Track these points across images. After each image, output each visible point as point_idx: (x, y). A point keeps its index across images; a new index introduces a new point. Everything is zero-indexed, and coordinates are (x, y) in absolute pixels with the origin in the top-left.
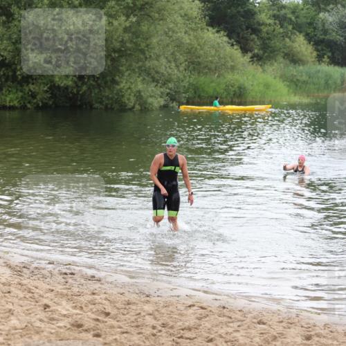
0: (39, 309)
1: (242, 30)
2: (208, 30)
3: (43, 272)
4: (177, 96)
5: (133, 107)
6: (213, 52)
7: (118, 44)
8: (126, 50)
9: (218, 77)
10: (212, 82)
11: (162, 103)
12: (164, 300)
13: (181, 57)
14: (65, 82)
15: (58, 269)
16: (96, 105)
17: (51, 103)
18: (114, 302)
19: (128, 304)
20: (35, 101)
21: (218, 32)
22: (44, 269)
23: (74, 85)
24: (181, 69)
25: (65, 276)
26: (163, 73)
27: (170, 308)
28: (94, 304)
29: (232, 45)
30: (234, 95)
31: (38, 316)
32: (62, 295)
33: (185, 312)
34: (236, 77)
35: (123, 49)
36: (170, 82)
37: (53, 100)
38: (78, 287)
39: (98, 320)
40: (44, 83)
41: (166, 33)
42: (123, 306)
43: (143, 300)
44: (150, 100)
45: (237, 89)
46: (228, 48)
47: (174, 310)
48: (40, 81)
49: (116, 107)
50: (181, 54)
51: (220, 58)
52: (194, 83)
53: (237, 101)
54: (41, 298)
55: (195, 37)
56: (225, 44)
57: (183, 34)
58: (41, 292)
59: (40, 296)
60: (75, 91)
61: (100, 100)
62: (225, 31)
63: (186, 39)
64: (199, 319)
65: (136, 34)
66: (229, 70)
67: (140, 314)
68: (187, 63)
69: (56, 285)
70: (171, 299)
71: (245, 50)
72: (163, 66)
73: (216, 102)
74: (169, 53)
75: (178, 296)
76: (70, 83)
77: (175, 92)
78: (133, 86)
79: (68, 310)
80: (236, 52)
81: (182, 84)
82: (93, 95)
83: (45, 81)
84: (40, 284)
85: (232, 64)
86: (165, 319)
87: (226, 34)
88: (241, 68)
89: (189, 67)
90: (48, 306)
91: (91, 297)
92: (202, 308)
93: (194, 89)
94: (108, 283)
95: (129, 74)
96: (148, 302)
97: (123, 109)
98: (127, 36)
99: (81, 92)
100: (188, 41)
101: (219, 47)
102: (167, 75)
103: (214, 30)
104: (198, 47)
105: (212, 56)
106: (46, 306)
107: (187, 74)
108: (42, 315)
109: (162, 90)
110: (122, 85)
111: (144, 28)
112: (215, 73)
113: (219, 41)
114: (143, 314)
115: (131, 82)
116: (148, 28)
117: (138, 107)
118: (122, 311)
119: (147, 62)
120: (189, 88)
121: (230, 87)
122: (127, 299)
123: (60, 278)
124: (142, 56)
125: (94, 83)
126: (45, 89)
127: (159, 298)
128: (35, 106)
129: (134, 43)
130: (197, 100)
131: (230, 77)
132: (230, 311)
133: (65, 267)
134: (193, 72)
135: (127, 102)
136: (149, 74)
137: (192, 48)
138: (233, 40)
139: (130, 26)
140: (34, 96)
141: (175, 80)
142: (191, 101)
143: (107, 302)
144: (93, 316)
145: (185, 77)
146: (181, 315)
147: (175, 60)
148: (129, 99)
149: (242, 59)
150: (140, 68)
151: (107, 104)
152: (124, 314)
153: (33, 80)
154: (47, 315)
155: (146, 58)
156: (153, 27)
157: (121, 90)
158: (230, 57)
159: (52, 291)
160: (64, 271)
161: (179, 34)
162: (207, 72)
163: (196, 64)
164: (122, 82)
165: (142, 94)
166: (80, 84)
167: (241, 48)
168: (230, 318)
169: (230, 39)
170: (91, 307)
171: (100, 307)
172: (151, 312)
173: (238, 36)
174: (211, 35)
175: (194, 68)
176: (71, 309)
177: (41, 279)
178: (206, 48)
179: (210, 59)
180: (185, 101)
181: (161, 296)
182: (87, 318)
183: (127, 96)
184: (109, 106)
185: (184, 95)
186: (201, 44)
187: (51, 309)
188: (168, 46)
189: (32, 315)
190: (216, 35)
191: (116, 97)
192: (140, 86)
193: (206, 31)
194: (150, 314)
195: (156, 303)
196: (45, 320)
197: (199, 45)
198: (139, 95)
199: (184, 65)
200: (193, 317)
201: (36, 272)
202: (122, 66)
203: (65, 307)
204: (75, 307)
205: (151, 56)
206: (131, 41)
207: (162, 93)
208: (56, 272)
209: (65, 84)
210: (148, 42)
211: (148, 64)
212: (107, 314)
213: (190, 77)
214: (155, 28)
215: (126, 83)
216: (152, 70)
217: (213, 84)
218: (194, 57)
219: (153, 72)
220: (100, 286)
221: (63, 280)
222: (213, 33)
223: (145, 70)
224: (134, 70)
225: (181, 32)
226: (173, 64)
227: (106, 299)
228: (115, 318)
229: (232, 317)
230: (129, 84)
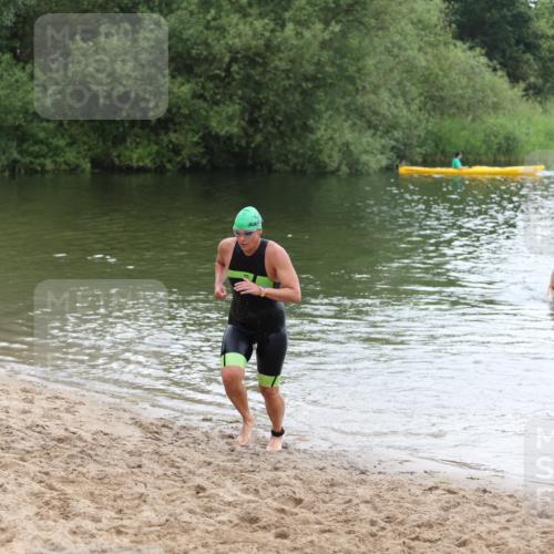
0: (187, 493)
1: (510, 46)
2: (455, 45)
3: (195, 433)
4: (407, 153)
5: (338, 170)
6: (464, 81)
7: (313, 68)
8: (324, 78)
9: (473, 120)
10: (464, 128)
11: (384, 162)
12: (389, 478)
13: (413, 88)
14: (227, 128)
15: (218, 428)
16: (278, 166)
17: (204, 161)
18: (310, 483)
19: (332, 485)
20: (179, 159)
21: (471, 48)
22: (195, 429)
23: (242, 134)
24: (414, 107)
25: (231, 440)
26: (384, 115)
27: (400, 492)
28: (277, 486)
29: (495, 70)
30: (499, 149)
31: (186, 505)
32: (225, 471)
33: (422, 498)
34: (502, 120)
35: (320, 76)
36: (395, 129)
37: (208, 157)
38: (251, 458)
39: (283, 511)
40: (193, 130)
41: (389, 52)
42: (324, 489)
43: (355, 478)
44: (365, 158)
45: (503, 141)
46: (488, 75)
47: (406, 495)
48: (186, 127)
49: (310, 168)
50: (413, 84)
51: (475, 90)
52: (435, 130)
53: (503, 159)
54: (191, 476)
55: (435, 56)
56: (483, 68)
57: (416, 52)
58: (191, 467)
59: (190, 472)
60: (243, 143)
61: (283, 158)
62: (483, 48)
63: (422, 61)
64: (446, 509)
65: (341, 52)
66: (490, 110)
67: (350, 501)
68: (422, 98)
69: (217, 455)
70: (400, 477)
71: (514, 78)
72: (385, 103)
73: (457, 161)
74: (394, 83)
75: (412, 473)
76: (236, 130)
77: (405, 145)
78: (336, 136)
79: (236, 495)
80: (501, 80)
81: (416, 132)
82: (272, 149)
83: (194, 127)
84: (190, 453)
85: (495, 100)
86: (391, 510)
87: (483, 52)
88: (510, 107)
89: (425, 104)
90: (204, 489)
91: (272, 475)
92: (450, 492)
93: (435, 141)
94: (299, 451)
95: (331, 116)
96: (363, 482)
97: (322, 172)
98: (325, 56)
99: (253, 145)
100: (424, 64)
101: (474, 73)
102: (390, 117)
103: (465, 46)
104: (441, 73)
105: (462, 88)
106: (200, 489)
107: (423, 116)
108: (193, 503)
109: (383, 141)
110: (319, 134)
111: (354, 41)
112: (468, 115)
113: (474, 63)
114: (356, 501)
115: (334, 130)
116: (360, 42)
117: (344, 169)
118: (321, 496)
119: (358, 97)
120: (426, 139)
121: (493, 138)
122: (329, 477)
123: (222, 444)
124: (350, 87)
125: (274, 131)
126: (195, 139)
127: (381, 476)
128: (179, 166)
129: (338, 66)
130: (439, 157)
131: (491, 121)
132: (494, 496)
133: (230, 425)
134: (432, 113)
135: (327, 160)
136: (362, 116)
137: (431, 74)
138: (495, 62)
139: (331, 39)
140: (176, 150)
141: (404, 126)
142: (429, 159)
143: (298, 483)
144: (276, 505)
145: (419, 120)
146: (416, 503)
147: (404, 94)
148: (330, 157)
149: (510, 92)
150: (347, 106)
151: (295, 165)
152: (324, 502)
153: (175, 124)
154: (202, 504)
155: (357, 90)
156: (367, 41)
157: (317, 142)
158: (492, 90)
159: (210, 464)
160: (229, 432)
161: (409, 52)
162: (454, 114)
163: (437, 101)
164: (319, 129)
165: (352, 147)
166: (251, 131)
167: (509, 75)
168: (495, 507)
169: (491, 59)
170: (272, 489)
171: (286, 490)
172: (368, 498)
173: (504, 56)
174: (460, 54)
175: (434, 106)
176: (239, 493)
177: (191, 445)
178: (453, 75)
179: (460, 92)
180: (420, 160)
181: (385, 473)
182: (267, 508)
183: (327, 151)
184: (298, 167)
185: (418, 150)
186: (446, 67)
187: (207, 493)
188: (391, 70)
189: (178, 502)
190: (469, 53)
191: (310, 153)
192: (349, 136)
193: (452, 47)
194: (367, 502)
195: (376, 484)
196: (198, 510)
197: (441, 69)
198: (346, 150)
199: (417, 101)
200: (435, 506)
201: (183, 434)
202: (319, 103)
203: (230, 491)
204: (246, 491)
205: (364, 88)
206: (333, 64)
207: (383, 146)
208: (215, 433)
209: (227, 132)
210: (360, 64)
211: (360, 100)
212: (298, 502)
213: (428, 121)
214: (371, 41)
215: (326, 130)
216: (367, 109)
217: (464, 133)
218: (434, 90)
219: (368, 113)
220: (287, 456)
221: (227, 447)
222: (464, 51)
223: (356, 110)
224: (337, 109)
225: (412, 49)
226: (401, 101)
227: (296, 477)
228: (310, 508)
229: (498, 506)
230: (330, 131)
